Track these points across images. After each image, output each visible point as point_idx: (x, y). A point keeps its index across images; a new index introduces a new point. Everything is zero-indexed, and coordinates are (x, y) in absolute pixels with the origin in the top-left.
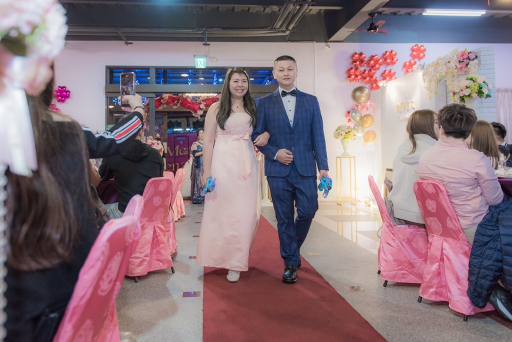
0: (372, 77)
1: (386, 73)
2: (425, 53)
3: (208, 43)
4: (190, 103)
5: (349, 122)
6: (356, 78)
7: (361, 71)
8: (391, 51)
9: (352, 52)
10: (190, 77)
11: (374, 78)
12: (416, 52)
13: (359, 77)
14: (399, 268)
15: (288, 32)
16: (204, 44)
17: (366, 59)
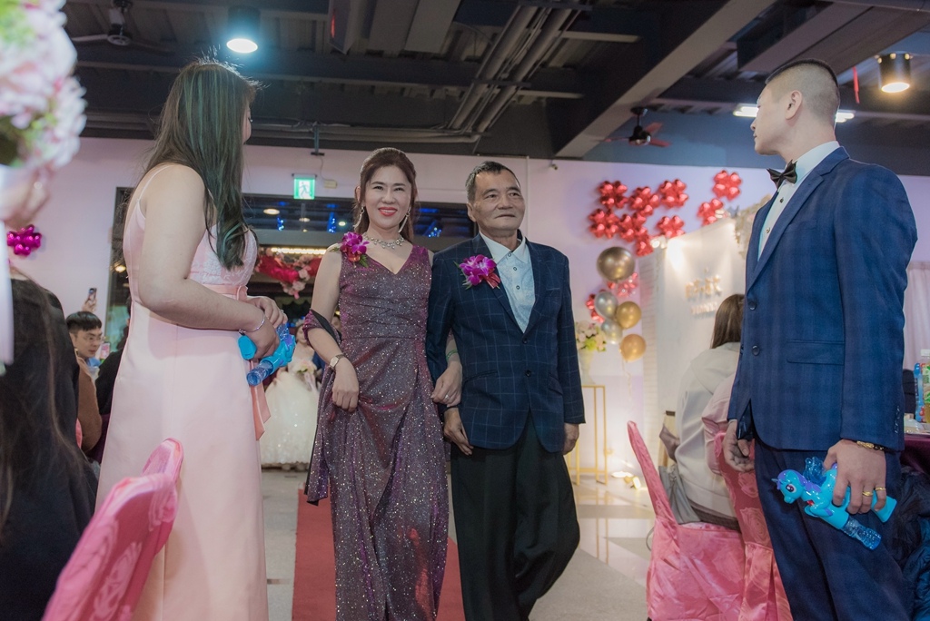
0: (638, 229)
1: (666, 222)
2: (742, 187)
3: (321, 151)
4: (278, 266)
5: (592, 315)
6: (607, 230)
7: (616, 217)
8: (676, 182)
9: (599, 180)
10: (281, 216)
11: (643, 231)
12: (723, 184)
13: (614, 229)
14: (688, 612)
15: (477, 138)
16: (313, 154)
17: (627, 195)
